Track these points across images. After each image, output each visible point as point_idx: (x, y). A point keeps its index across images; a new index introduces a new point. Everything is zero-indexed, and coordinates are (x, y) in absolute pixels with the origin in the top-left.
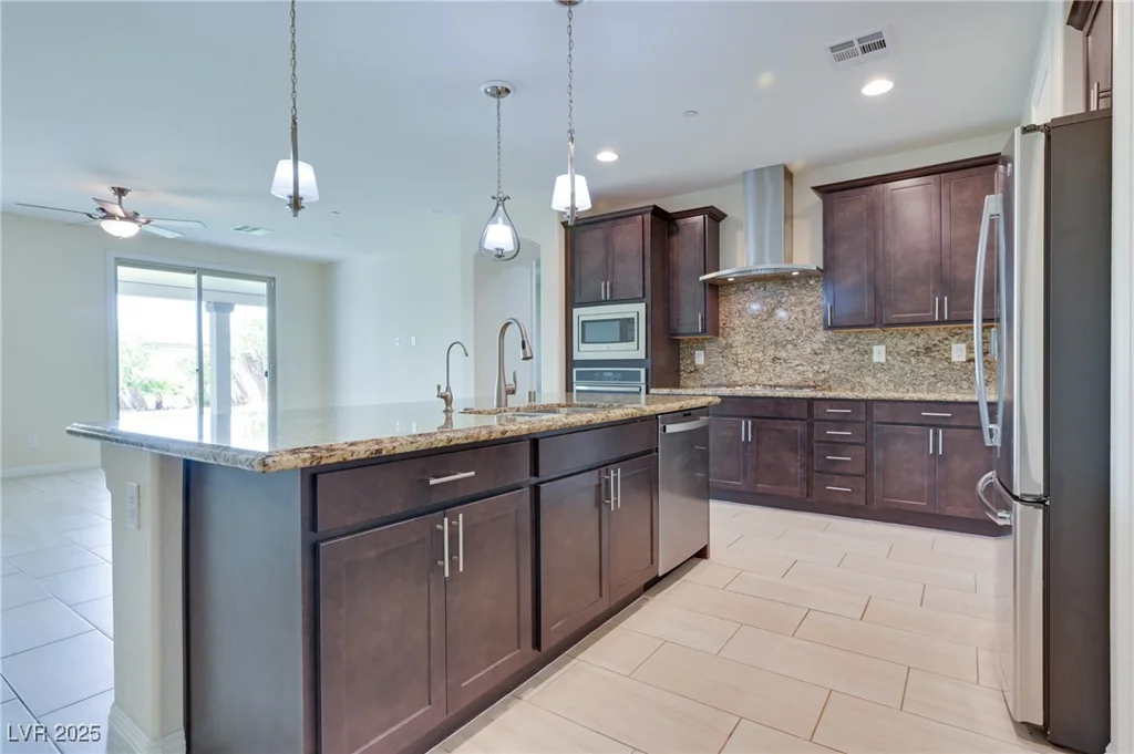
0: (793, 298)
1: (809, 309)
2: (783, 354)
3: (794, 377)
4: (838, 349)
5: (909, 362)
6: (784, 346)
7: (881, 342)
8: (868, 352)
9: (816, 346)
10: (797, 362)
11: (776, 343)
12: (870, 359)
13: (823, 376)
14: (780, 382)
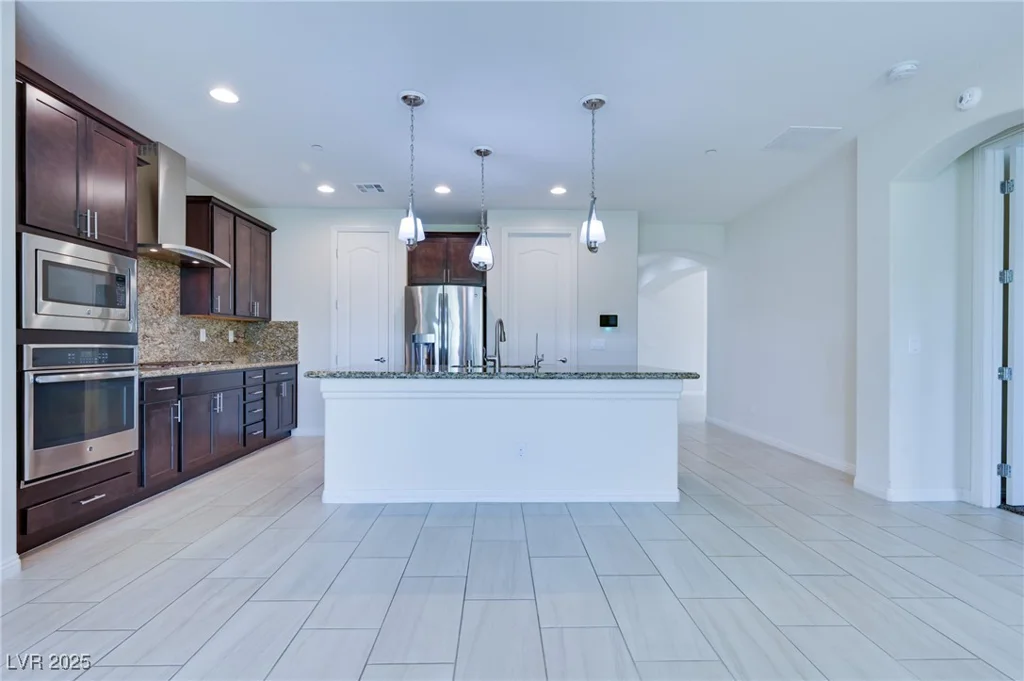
0: (157, 278)
1: (167, 291)
2: (150, 332)
3: (158, 354)
4: (185, 331)
5: (213, 342)
6: (151, 324)
7: (204, 327)
8: (197, 334)
9: (171, 326)
10: (160, 340)
11: (145, 321)
12: (199, 339)
13: (176, 353)
14: (149, 360)
